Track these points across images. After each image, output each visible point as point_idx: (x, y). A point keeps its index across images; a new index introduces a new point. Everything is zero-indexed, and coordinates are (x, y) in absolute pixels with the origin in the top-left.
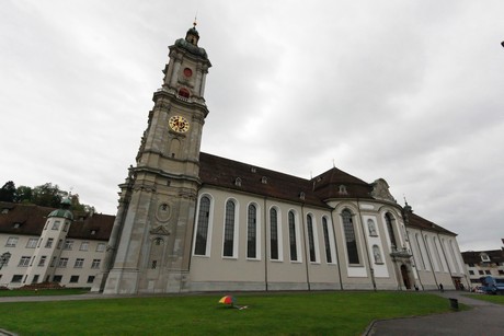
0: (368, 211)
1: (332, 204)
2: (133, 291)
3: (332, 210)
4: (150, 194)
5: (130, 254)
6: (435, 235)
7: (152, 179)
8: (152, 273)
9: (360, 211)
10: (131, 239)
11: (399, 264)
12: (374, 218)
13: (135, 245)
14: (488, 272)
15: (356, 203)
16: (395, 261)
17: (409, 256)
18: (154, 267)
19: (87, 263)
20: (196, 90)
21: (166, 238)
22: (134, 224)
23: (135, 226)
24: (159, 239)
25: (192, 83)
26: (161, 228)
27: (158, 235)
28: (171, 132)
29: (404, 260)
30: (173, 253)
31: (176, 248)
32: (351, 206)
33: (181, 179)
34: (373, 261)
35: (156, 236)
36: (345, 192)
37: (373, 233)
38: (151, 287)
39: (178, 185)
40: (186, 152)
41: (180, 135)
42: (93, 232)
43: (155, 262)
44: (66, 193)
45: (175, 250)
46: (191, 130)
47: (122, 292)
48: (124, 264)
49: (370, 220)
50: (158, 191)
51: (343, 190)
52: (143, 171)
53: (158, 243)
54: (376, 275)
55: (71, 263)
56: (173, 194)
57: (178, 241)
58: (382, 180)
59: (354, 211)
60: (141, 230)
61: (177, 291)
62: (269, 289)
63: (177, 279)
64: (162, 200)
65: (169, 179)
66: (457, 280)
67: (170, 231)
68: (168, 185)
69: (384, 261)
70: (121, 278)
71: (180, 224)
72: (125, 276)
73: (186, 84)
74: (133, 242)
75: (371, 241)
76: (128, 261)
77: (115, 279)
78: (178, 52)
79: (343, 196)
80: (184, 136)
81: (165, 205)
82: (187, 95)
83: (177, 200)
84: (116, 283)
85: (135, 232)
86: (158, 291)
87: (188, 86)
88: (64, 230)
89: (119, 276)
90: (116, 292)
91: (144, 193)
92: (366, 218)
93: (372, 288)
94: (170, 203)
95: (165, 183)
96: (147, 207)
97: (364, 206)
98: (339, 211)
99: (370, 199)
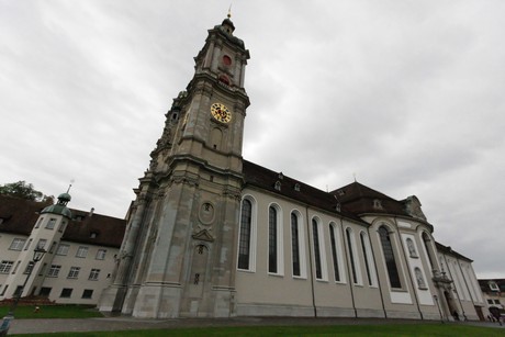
0: (406, 229)
1: (368, 220)
2: (175, 315)
3: (368, 226)
4: (193, 189)
5: (171, 264)
6: (455, 260)
7: (195, 170)
8: (195, 290)
9: (398, 228)
10: (172, 244)
11: (443, 290)
12: (412, 237)
13: (177, 251)
14: (497, 302)
15: (392, 219)
16: (438, 287)
17: (449, 282)
18: (196, 282)
19: (84, 274)
20: (236, 80)
21: (210, 245)
22: (176, 225)
23: (177, 228)
24: (202, 246)
25: (232, 72)
26: (205, 232)
27: (202, 240)
28: (213, 120)
29: (446, 285)
30: (219, 265)
31: (223, 259)
32: (388, 222)
33: (226, 175)
34: (417, 286)
35: (199, 242)
36: (380, 207)
37: (413, 254)
38: (194, 310)
39: (221, 182)
40: (229, 144)
41: (223, 125)
42: (93, 236)
43: (198, 275)
44: (40, 194)
45: (222, 261)
46: (234, 120)
47: (163, 315)
48: (164, 276)
49: (409, 240)
50: (201, 186)
51: (377, 205)
52: (185, 160)
53: (201, 252)
54: (422, 302)
55: (64, 272)
56: (217, 191)
57: (224, 251)
58: (414, 197)
59: (392, 228)
60: (183, 234)
61: (226, 316)
62: (318, 315)
63: (225, 300)
64: (205, 198)
65: (213, 173)
66: (478, 309)
67: (214, 237)
68: (211, 181)
69: (427, 287)
70: (161, 296)
71: (226, 228)
72: (166, 293)
73: (225, 71)
74: (174, 247)
75: (413, 263)
76: (170, 272)
77: (153, 297)
78: (217, 37)
79: (378, 211)
80: (226, 126)
81: (208, 204)
82: (227, 83)
83: (222, 199)
84: (155, 303)
85: (177, 235)
86: (202, 315)
87: (228, 74)
88: (60, 231)
89: (158, 293)
90: (154, 316)
91: (186, 187)
92: (404, 237)
93: (419, 318)
94: (214, 203)
95: (207, 177)
96: (190, 204)
97: (402, 223)
98: (376, 226)
99: (406, 217)
